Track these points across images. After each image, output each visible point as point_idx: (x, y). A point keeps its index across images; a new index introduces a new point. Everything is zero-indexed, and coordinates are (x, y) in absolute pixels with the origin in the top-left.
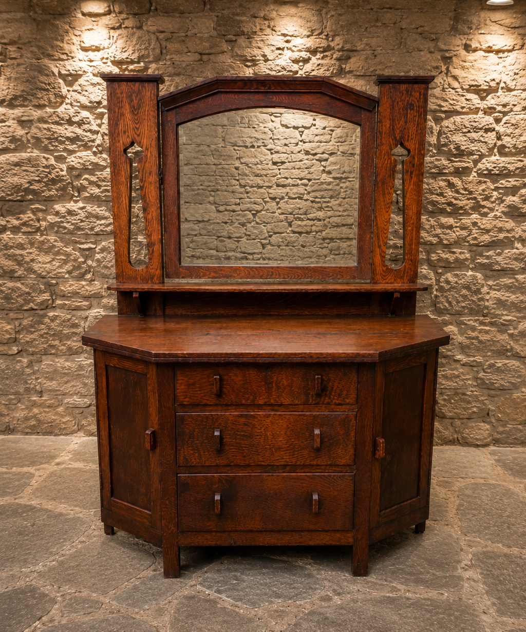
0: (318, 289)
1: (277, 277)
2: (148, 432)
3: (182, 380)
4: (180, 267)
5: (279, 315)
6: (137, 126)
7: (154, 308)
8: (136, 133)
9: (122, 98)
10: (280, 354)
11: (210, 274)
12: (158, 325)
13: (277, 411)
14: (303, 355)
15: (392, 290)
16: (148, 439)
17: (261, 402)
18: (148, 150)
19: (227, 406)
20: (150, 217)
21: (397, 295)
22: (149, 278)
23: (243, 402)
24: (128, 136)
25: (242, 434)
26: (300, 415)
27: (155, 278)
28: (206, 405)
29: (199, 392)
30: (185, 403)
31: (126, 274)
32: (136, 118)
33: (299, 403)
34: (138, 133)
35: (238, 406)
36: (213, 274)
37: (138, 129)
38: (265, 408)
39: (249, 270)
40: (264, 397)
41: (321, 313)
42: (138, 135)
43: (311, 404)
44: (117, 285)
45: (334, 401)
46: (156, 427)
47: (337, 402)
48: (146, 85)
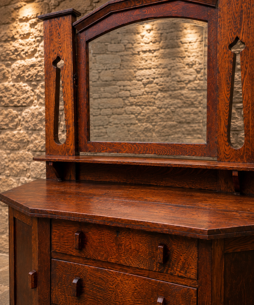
0: (179, 165)
1: (150, 152)
2: (31, 273)
3: (56, 232)
4: (88, 143)
5: (157, 186)
6: (60, 46)
7: (69, 175)
8: (59, 50)
9: (52, 29)
10: (122, 221)
11: (107, 149)
12: (72, 188)
13: (126, 271)
14: (142, 224)
15: (231, 169)
16: (30, 279)
17: (113, 261)
18: (67, 61)
19: (87, 259)
20: (67, 107)
21: (235, 174)
22: (66, 152)
23: (99, 258)
24: (55, 53)
25: (99, 286)
26: (145, 279)
27: (70, 152)
28: (71, 255)
29: (66, 244)
30: (57, 251)
31: (52, 148)
32: (60, 40)
33: (145, 268)
34: (61, 50)
35: (95, 261)
36: (109, 149)
37: (60, 47)
38: (116, 267)
39: (131, 145)
40: (115, 257)
41: (187, 187)
42: (61, 52)
43: (155, 271)
44: (46, 157)
45: (177, 272)
46: (37, 268)
47: (180, 274)
48: (65, 17)
